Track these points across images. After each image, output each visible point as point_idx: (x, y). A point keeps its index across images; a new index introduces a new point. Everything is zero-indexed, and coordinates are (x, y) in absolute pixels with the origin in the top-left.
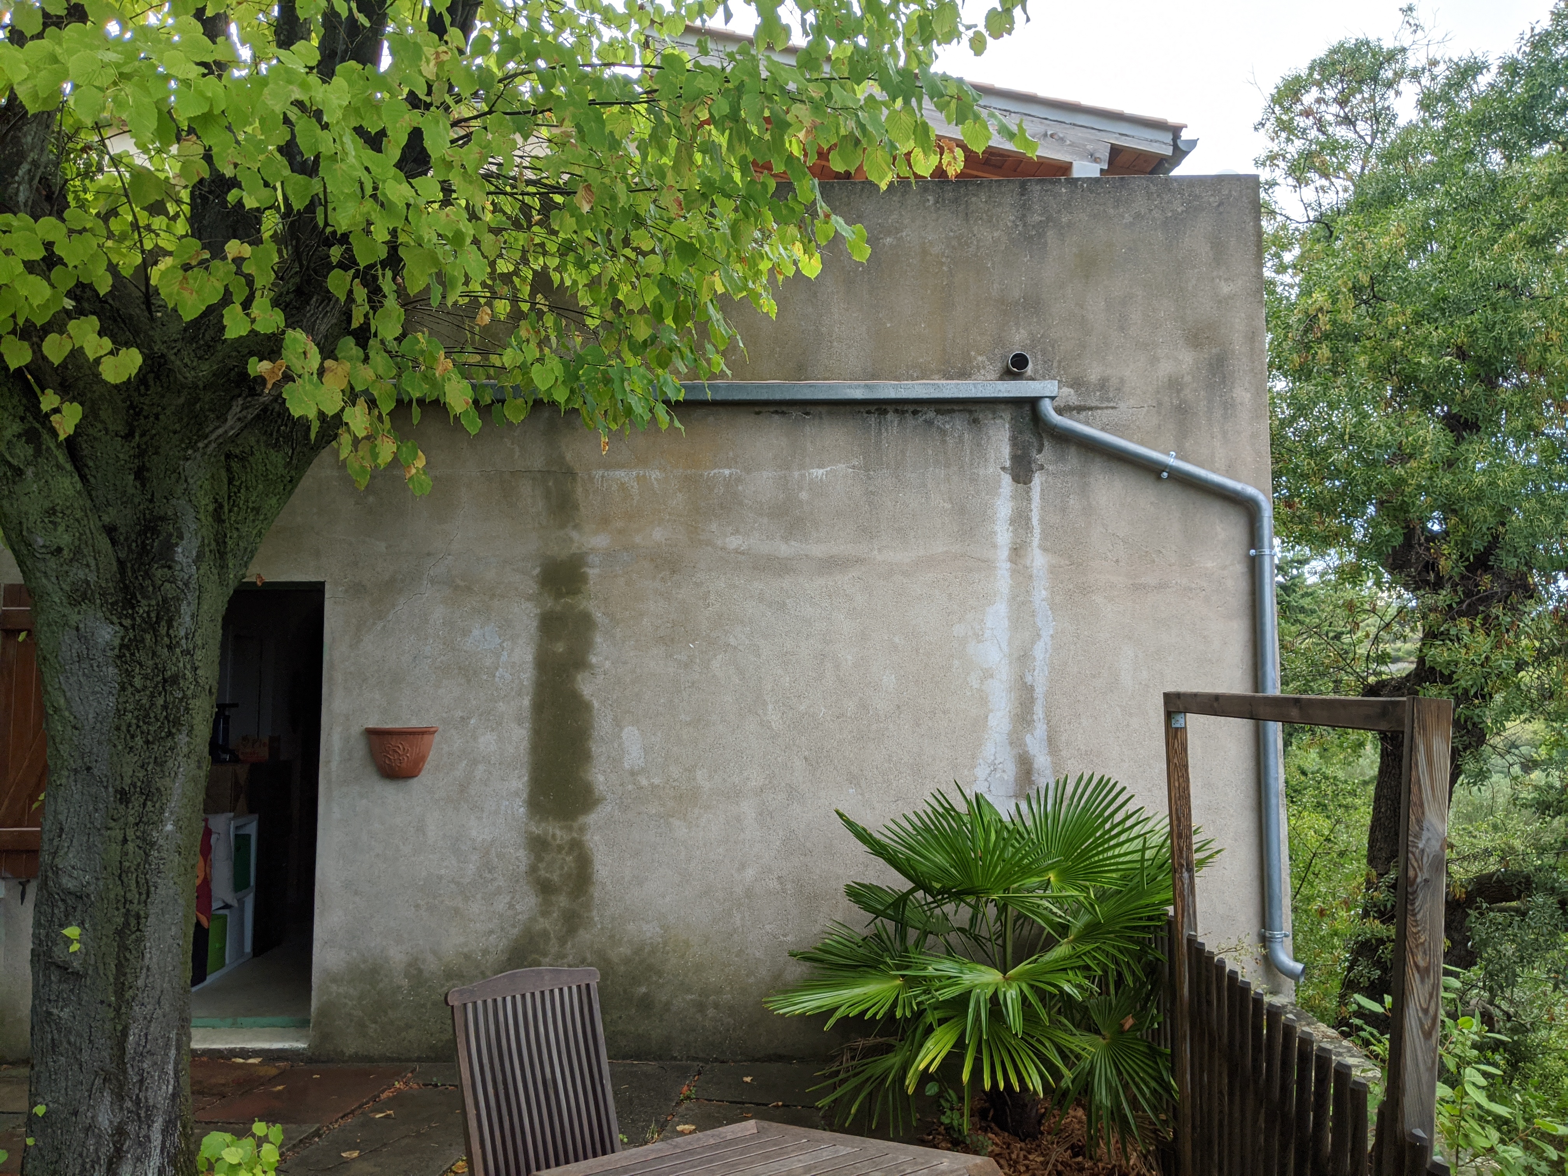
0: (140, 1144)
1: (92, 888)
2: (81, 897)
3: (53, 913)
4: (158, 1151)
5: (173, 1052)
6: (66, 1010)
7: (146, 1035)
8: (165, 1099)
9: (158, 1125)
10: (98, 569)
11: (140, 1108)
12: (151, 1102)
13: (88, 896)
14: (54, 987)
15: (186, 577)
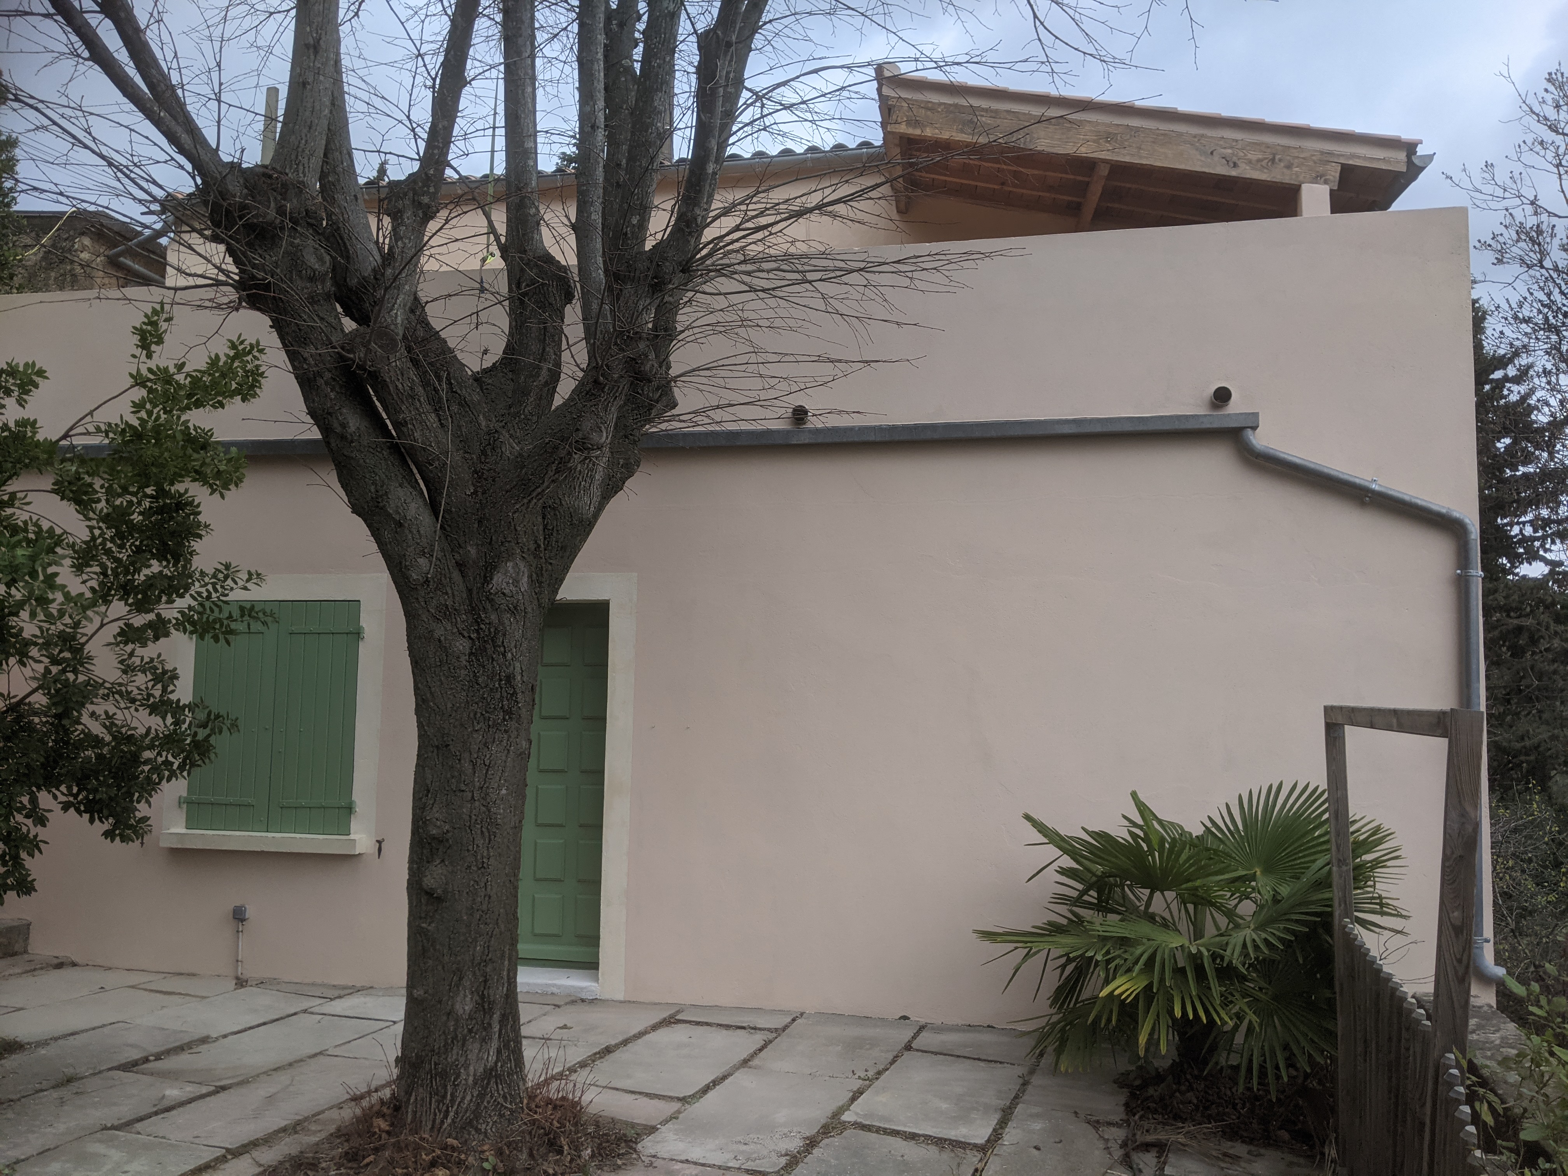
0: (485, 1029)
1: (450, 835)
2: (442, 841)
3: (422, 853)
4: (497, 1035)
5: (506, 963)
6: (433, 925)
7: (488, 946)
8: (501, 997)
9: (496, 1017)
10: (453, 595)
11: (484, 1002)
12: (492, 999)
13: (447, 840)
14: (424, 908)
15: (515, 601)
